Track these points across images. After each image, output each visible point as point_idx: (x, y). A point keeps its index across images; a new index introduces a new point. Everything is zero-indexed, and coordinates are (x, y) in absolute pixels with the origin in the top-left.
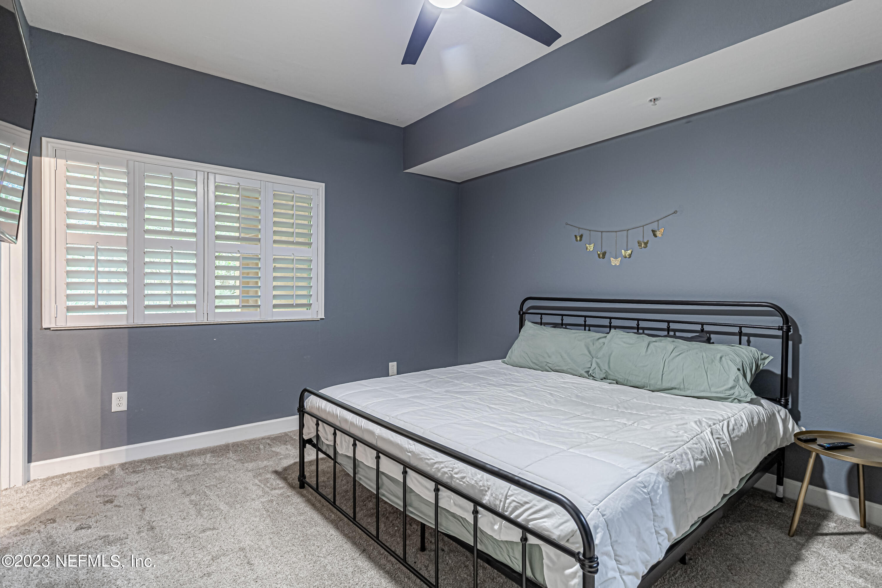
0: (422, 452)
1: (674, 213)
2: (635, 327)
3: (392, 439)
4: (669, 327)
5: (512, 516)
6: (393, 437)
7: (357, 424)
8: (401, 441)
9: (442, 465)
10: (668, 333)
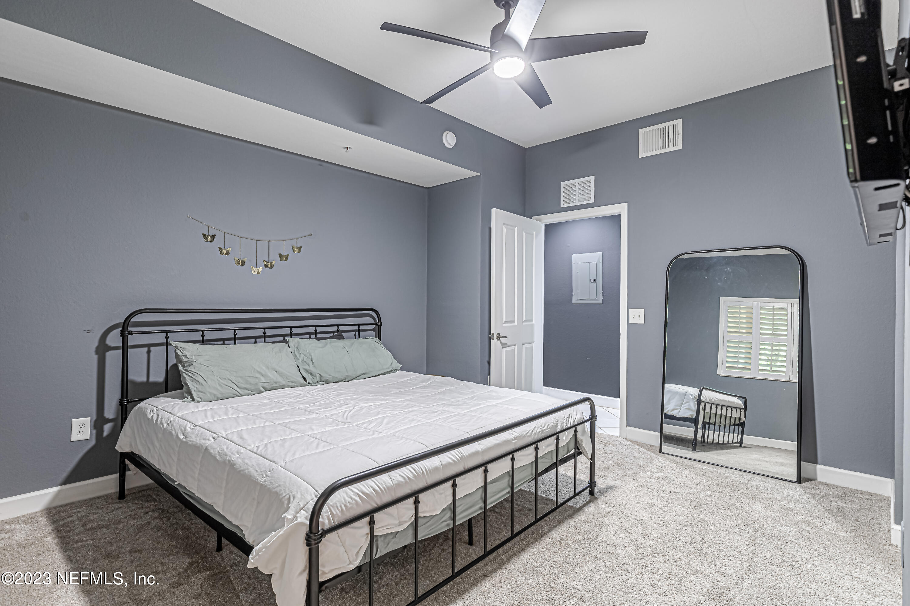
0: (522, 432)
1: (310, 235)
2: (289, 334)
3: (498, 442)
4: (316, 331)
5: (569, 426)
6: (497, 440)
7: (453, 460)
8: (505, 437)
9: (536, 429)
10: (316, 336)
